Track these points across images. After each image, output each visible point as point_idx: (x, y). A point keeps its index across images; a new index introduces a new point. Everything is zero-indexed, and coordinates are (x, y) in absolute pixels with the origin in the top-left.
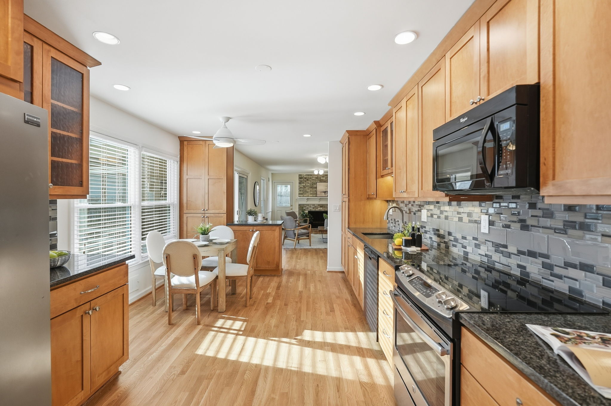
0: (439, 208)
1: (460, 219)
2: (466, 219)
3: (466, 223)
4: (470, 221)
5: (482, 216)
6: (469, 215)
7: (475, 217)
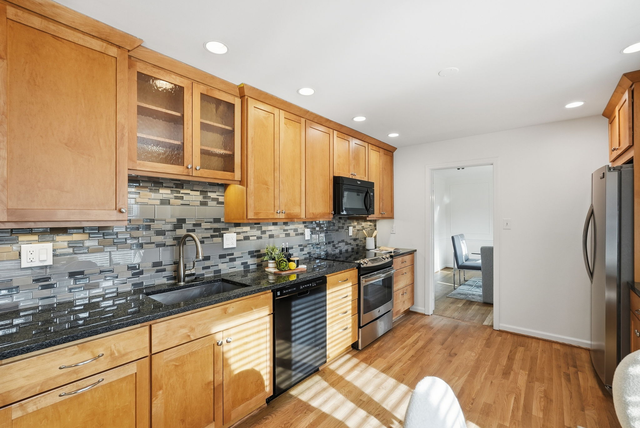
0: (260, 228)
1: (288, 235)
2: (292, 233)
3: (294, 236)
4: (297, 235)
5: (305, 229)
6: (295, 230)
7: (300, 231)
